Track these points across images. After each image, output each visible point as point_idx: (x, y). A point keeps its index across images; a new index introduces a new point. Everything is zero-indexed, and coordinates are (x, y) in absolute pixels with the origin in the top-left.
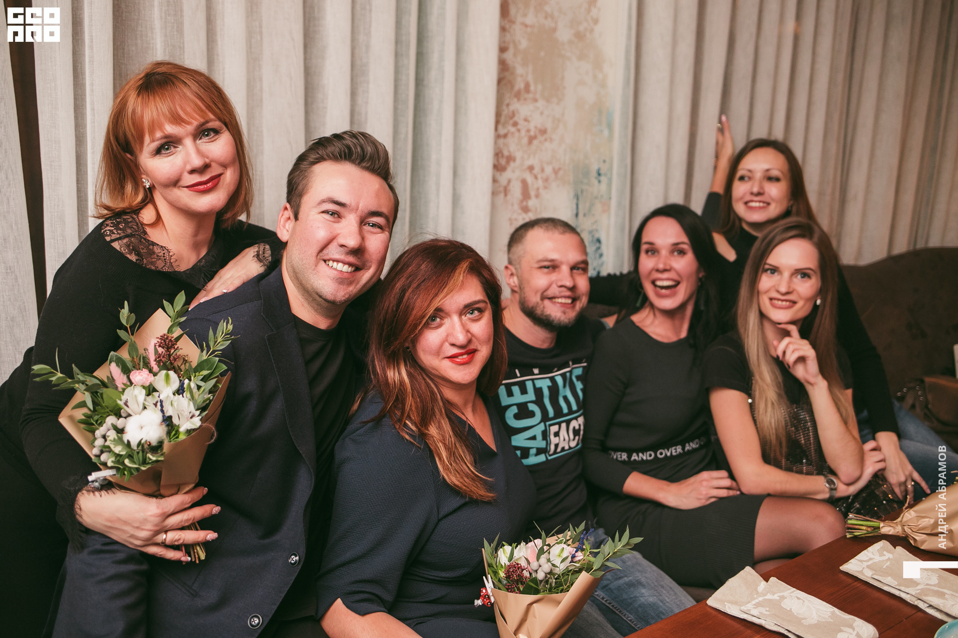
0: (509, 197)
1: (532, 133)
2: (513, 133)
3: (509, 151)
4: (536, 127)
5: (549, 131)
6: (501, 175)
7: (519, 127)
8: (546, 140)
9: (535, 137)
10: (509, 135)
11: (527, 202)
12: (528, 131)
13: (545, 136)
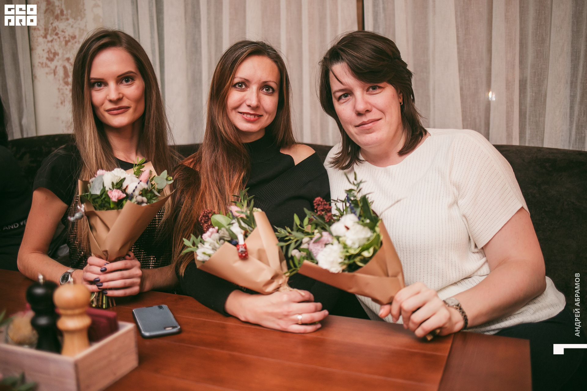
0: (56, 76)
1: (67, 39)
2: (56, 39)
3: (55, 50)
4: (69, 35)
5: (77, 37)
6: (51, 63)
7: (59, 36)
8: (76, 42)
9: (69, 41)
10: (54, 40)
11: (68, 79)
12: (65, 37)
13: (75, 40)
